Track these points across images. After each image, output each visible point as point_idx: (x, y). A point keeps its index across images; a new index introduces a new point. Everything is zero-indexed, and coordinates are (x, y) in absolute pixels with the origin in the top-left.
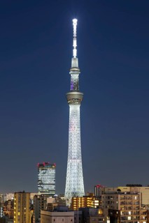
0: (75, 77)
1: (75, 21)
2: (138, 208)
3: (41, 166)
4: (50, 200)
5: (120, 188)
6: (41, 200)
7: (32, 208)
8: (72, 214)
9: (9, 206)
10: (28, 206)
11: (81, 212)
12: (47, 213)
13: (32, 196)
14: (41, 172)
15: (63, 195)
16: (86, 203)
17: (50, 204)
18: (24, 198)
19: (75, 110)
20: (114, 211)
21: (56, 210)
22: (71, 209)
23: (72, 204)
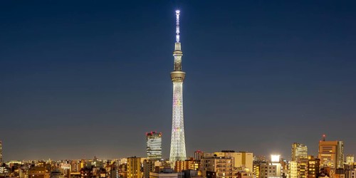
0: (178, 58)
1: (178, 12)
2: (231, 170)
3: (150, 134)
4: (157, 164)
5: (216, 153)
6: (150, 164)
7: (142, 170)
8: (176, 175)
9: (123, 169)
10: (139, 168)
11: (183, 174)
12: (155, 174)
13: (142, 160)
14: (149, 140)
15: (168, 160)
16: (187, 166)
17: (157, 167)
18: (136, 162)
19: (178, 86)
20: (211, 173)
21: (162, 172)
22: (175, 171)
23: (176, 167)
